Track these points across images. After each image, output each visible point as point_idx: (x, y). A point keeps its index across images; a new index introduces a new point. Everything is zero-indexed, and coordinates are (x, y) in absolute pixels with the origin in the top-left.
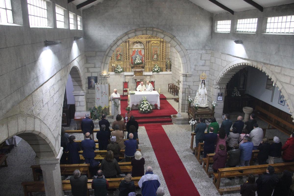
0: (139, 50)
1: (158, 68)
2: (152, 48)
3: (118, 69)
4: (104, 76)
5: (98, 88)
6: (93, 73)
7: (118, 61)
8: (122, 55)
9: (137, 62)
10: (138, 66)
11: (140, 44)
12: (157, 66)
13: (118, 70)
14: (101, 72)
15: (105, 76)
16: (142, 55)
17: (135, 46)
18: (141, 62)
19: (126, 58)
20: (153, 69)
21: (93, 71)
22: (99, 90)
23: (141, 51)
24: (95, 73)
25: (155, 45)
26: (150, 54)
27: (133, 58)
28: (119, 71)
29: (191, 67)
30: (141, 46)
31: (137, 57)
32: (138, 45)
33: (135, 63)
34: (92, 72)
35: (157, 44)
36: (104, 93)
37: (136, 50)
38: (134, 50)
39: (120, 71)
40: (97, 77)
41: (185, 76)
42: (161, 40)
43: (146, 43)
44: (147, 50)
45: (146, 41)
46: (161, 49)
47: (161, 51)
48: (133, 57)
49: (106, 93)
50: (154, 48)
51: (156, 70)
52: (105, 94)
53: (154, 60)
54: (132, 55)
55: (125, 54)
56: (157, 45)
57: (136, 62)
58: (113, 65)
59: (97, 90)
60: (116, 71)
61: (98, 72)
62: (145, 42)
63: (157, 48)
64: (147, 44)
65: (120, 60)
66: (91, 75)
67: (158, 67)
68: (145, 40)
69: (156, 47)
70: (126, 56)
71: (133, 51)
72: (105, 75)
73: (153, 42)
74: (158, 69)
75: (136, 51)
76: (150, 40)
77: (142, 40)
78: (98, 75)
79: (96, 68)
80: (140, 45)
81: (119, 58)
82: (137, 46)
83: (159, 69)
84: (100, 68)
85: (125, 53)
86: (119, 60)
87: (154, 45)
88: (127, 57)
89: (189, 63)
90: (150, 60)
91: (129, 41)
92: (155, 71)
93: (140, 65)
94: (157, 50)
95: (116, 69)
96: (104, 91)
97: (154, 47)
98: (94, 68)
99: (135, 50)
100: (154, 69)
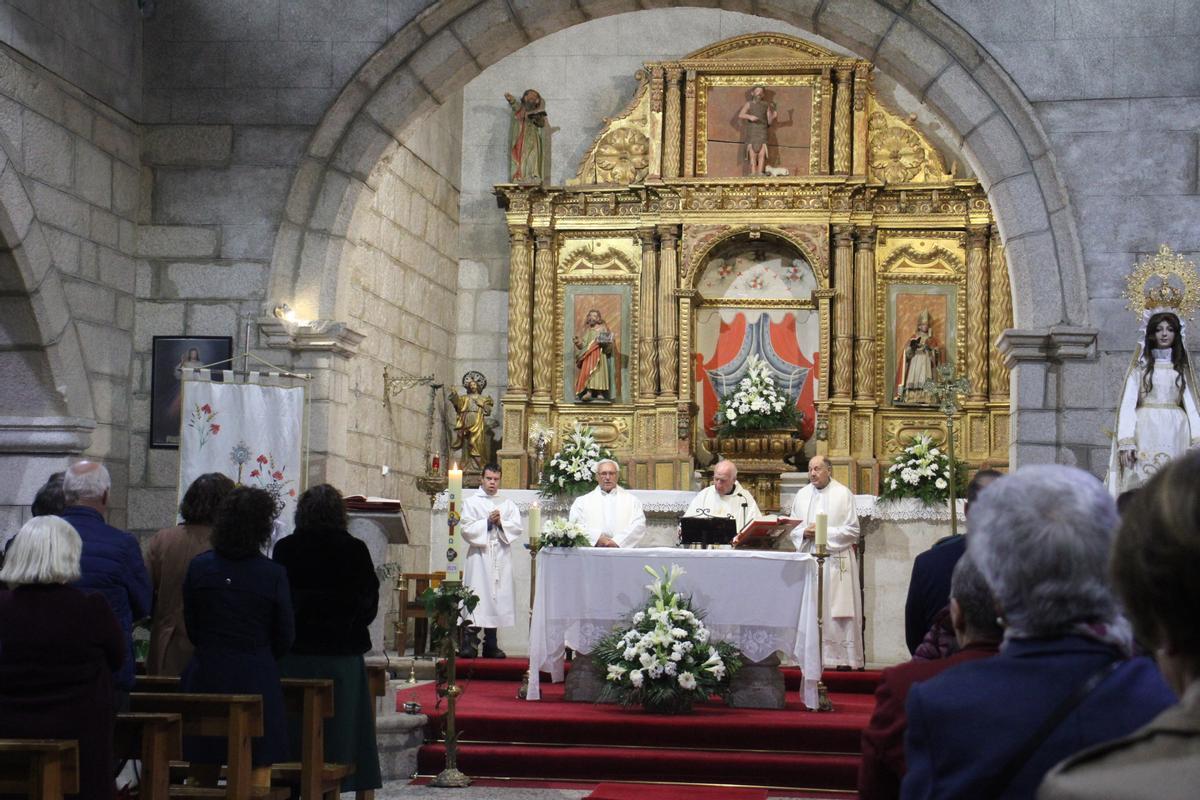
0: (777, 316)
1: (938, 460)
2: (893, 297)
3: (567, 458)
4: (291, 332)
5: (207, 409)
6: (197, 307)
7: (586, 403)
8: (623, 362)
9: (744, 409)
10: (753, 443)
11: (784, 264)
12: (931, 446)
13: (570, 469)
14: (269, 304)
15: (303, 343)
16: (802, 361)
17: (739, 281)
18: (778, 407)
19: (658, 381)
20: (893, 469)
21: (200, 294)
22: (215, 428)
23: (790, 324)
24: (218, 309)
25: (919, 270)
26: (865, 347)
27: (717, 384)
28: (577, 476)
29: (1087, 268)
30: (795, 285)
31: (754, 374)
32: (770, 273)
33: (731, 415)
34: (197, 300)
35: (939, 266)
36: (262, 459)
37: (752, 317)
38: (728, 315)
39: (587, 475)
40: (230, 338)
41: (1035, 352)
42: (968, 220)
43: (833, 247)
44: (839, 307)
45: (831, 226)
46: (976, 302)
47: (975, 322)
48: (723, 379)
49: (278, 468)
50: (910, 297)
51: (910, 476)
52: (266, 467)
53: (907, 402)
54: (714, 363)
55: (647, 348)
56: (940, 273)
57: (736, 404)
58: (533, 435)
59: (201, 431)
60: (552, 478)
61: (240, 301)
62: (821, 241)
63: (940, 295)
64: (843, 255)
65: (606, 394)
66: (186, 326)
67: (935, 452)
68: (822, 220)
69: (933, 290)
70: (657, 364)
71: (724, 327)
72: (303, 334)
73: (902, 242)
74: (929, 472)
75: (747, 329)
76: (865, 220)
77: (790, 219)
78: (239, 325)
79: (229, 262)
80: (787, 271)
81: (598, 382)
82: (757, 283)
83: (939, 474)
84: (257, 261)
85: (649, 338)
86: (595, 393)
87: (906, 272)
88: (663, 372)
89: (1073, 230)
90: (872, 403)
91: (680, 227)
92: (904, 490)
93: (769, 433)
94: (942, 316)
95: (553, 463)
96: (260, 447)
97: (912, 288)
98: (211, 268)
99: (740, 318)
100: (898, 472)
